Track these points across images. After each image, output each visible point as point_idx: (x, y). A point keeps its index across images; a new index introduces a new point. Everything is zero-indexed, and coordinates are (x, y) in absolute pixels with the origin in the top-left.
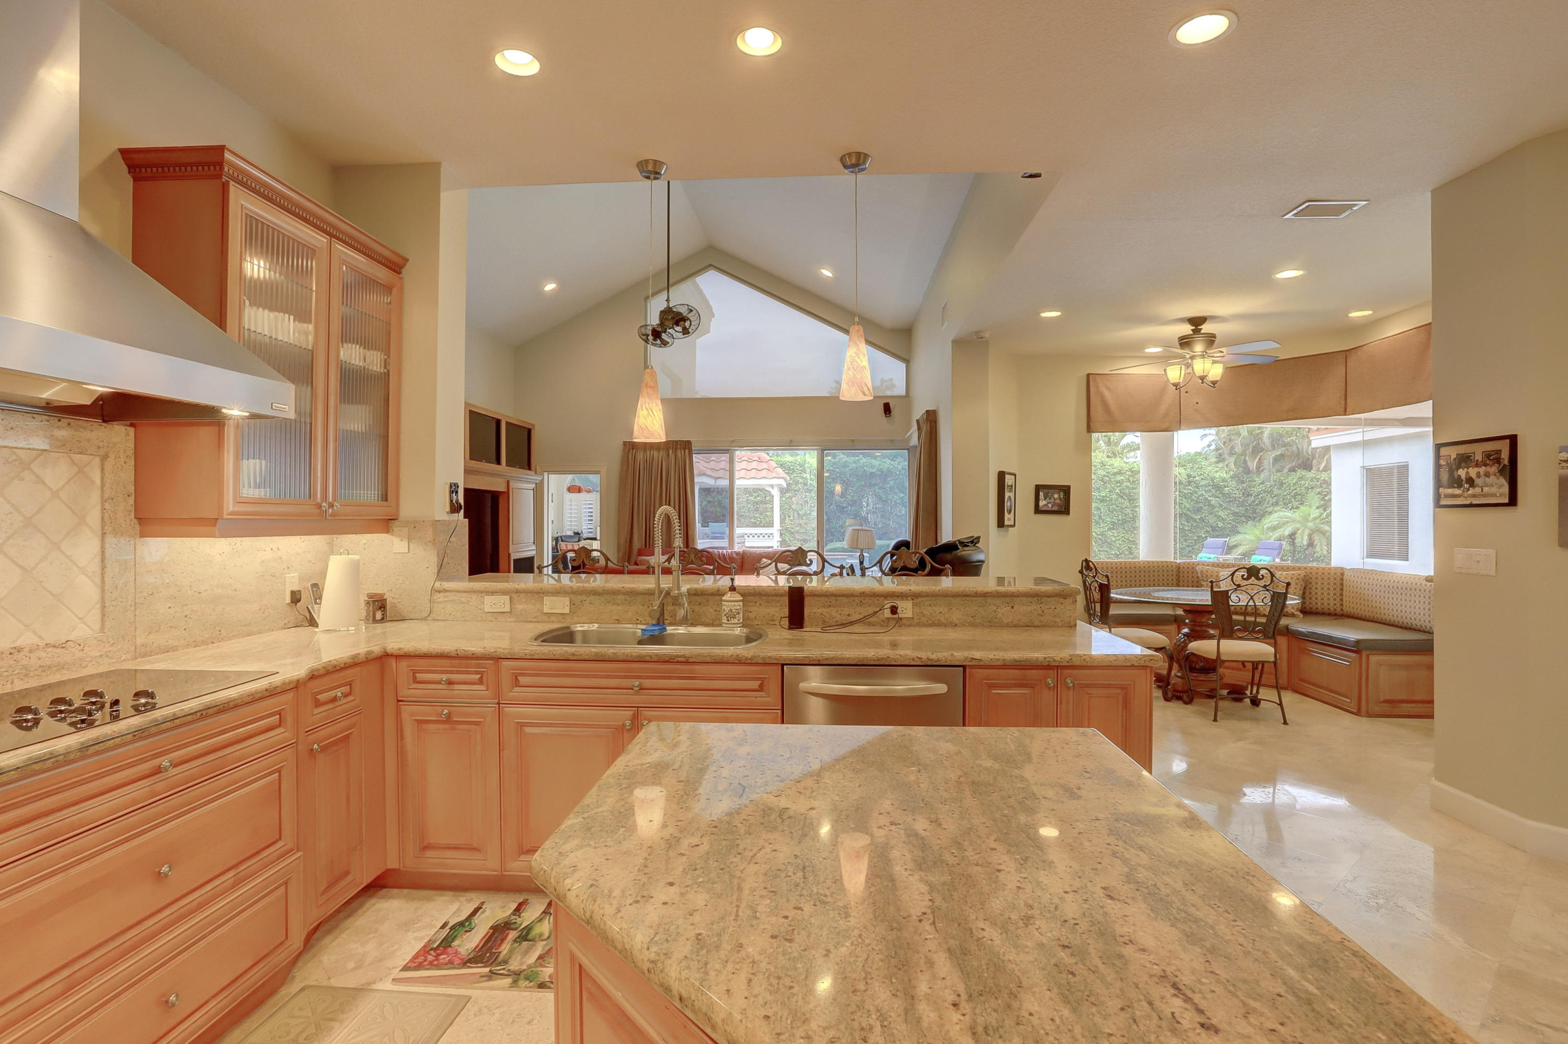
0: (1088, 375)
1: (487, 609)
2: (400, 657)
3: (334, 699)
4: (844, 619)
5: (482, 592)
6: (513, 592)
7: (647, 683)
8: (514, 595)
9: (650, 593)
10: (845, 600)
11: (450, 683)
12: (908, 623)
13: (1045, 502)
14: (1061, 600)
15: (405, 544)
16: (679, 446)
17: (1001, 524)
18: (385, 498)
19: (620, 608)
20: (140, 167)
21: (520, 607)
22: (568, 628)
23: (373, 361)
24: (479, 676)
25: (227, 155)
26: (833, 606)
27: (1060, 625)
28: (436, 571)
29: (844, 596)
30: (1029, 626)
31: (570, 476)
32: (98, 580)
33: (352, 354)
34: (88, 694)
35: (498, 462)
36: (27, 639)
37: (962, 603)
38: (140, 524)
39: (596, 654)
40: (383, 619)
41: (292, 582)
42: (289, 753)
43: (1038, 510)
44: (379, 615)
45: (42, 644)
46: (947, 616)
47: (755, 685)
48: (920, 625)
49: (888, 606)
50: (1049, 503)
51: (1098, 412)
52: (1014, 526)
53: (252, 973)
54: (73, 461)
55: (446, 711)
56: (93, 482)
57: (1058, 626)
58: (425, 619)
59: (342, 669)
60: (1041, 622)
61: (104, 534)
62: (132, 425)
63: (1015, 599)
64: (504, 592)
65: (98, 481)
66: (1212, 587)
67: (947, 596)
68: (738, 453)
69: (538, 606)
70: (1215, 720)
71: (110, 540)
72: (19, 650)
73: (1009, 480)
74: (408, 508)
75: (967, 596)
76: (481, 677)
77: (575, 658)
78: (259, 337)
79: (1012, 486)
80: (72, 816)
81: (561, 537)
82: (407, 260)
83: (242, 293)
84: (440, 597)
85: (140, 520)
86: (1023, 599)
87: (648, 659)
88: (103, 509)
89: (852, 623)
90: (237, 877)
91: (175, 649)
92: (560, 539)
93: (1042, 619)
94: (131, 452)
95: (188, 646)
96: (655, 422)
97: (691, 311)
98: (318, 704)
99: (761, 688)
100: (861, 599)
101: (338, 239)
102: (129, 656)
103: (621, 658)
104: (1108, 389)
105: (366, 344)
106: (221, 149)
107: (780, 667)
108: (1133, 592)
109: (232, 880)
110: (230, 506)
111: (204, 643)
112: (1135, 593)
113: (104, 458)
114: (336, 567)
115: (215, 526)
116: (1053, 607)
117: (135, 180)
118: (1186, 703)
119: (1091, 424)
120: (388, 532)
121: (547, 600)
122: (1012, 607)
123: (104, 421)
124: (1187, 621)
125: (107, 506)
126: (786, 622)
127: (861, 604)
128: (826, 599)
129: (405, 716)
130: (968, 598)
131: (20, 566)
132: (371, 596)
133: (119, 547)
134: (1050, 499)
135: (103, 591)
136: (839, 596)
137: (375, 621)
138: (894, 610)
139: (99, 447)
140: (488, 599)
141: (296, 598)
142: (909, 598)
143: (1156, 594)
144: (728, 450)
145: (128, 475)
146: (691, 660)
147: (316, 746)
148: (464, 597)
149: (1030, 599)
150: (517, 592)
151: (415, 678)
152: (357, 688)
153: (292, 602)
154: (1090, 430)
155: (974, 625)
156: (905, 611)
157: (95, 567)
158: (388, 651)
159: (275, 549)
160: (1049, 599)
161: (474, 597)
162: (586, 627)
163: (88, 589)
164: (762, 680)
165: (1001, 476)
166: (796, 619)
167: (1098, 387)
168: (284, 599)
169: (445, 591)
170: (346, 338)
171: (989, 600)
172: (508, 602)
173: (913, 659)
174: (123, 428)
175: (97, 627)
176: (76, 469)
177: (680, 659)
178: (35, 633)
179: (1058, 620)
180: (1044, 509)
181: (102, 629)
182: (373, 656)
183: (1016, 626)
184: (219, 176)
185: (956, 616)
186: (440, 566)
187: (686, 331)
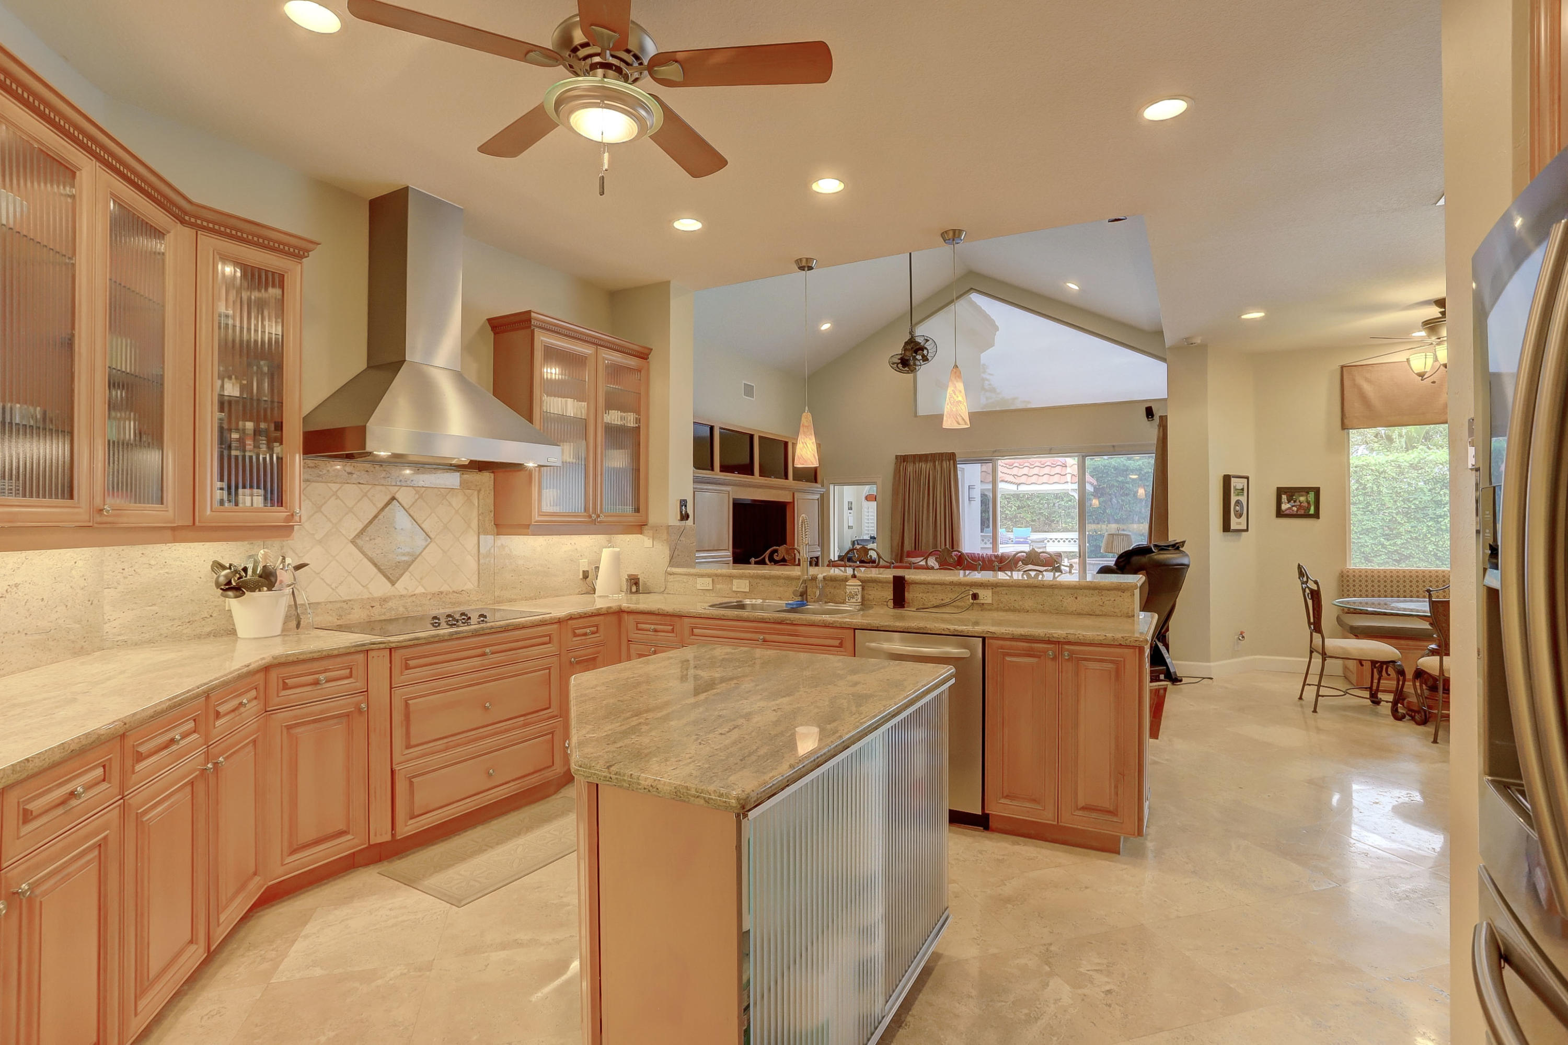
0: (1342, 367)
1: (699, 587)
2: (631, 613)
3: (585, 634)
4: (938, 602)
5: (696, 575)
6: (714, 576)
7: (768, 637)
8: (715, 578)
9: (798, 578)
10: (939, 587)
11: (656, 631)
12: (989, 608)
13: (1288, 506)
14: (1120, 593)
15: (651, 541)
16: (944, 458)
17: (1226, 527)
18: (637, 510)
19: (781, 589)
20: (496, 327)
21: (718, 586)
22: (741, 601)
23: (630, 420)
24: (672, 627)
25: (533, 315)
26: (931, 593)
27: (1119, 615)
28: (669, 561)
29: (937, 584)
30: (1090, 614)
31: (867, 486)
32: (477, 559)
33: (614, 417)
34: (463, 614)
35: (786, 477)
36: (445, 588)
37: (1033, 593)
38: (497, 528)
39: (737, 616)
40: (637, 591)
41: (584, 565)
42: (555, 659)
43: (1280, 514)
44: (634, 589)
45: (451, 591)
46: (1021, 603)
47: (837, 643)
48: (997, 609)
49: (971, 593)
50: (1293, 506)
51: (1355, 405)
52: (1247, 530)
53: (533, 777)
54: (465, 494)
55: (653, 649)
56: (474, 505)
57: (1117, 616)
58: (662, 592)
59: (590, 616)
60: (1103, 611)
61: (479, 533)
62: (493, 472)
63: (1078, 591)
64: (709, 576)
65: (477, 504)
66: (1430, 596)
67: (1019, 587)
68: (1001, 463)
69: (730, 586)
70: (1435, 741)
71: (482, 537)
72: (442, 593)
73: (1236, 483)
74: (653, 519)
75: (1036, 587)
76: (673, 628)
77: (725, 618)
78: (552, 415)
79: (1243, 489)
80: (447, 667)
81: (857, 540)
82: (652, 349)
83: (542, 392)
84: (671, 578)
85: (497, 525)
86: (1085, 591)
87: (767, 620)
88: (479, 519)
89: (944, 605)
90: (526, 721)
91: (515, 600)
92: (856, 542)
93: (1103, 609)
94: (492, 487)
95: (522, 599)
96: (809, 453)
97: (927, 341)
98: (575, 635)
99: (841, 646)
100: (952, 587)
101: (602, 346)
102: (491, 602)
103: (752, 619)
104: (1368, 381)
105: (623, 408)
106: (529, 312)
107: (853, 631)
108: (1376, 603)
109: (522, 722)
110: (536, 517)
111: (531, 598)
112: (1379, 604)
113: (479, 491)
114: (606, 555)
115: (529, 529)
116: (1113, 599)
117: (495, 334)
118: (1418, 724)
119: (1345, 421)
120: (641, 534)
121: (735, 582)
122: (1076, 598)
123: (480, 471)
124: (1435, 636)
125: (480, 517)
126: (891, 604)
127: (952, 591)
128: (925, 586)
129: (632, 651)
130: (1037, 589)
131: (442, 550)
132: (629, 576)
133: (488, 540)
134: (1295, 502)
135: (479, 564)
136: (934, 584)
137: (631, 592)
138: (975, 596)
139: (476, 486)
140: (699, 580)
141: (586, 575)
142: (989, 588)
143: (1394, 605)
144: (991, 460)
145: (490, 500)
146: (794, 623)
147: (573, 660)
148: (685, 578)
149: (1091, 592)
150: (716, 575)
151: (637, 626)
152: (601, 629)
153: (584, 578)
154: (1344, 427)
155: (1043, 612)
156: (986, 598)
157: (475, 551)
158: (622, 608)
159: (573, 544)
160: (1109, 592)
161: (691, 578)
162: (754, 601)
163: (472, 563)
164: (841, 639)
165: (1227, 480)
166: (899, 600)
167: (1354, 380)
168: (579, 576)
169: (673, 574)
170: (609, 406)
171: (1056, 591)
172: (711, 582)
173: (943, 630)
174: (488, 474)
175: (476, 584)
176: (466, 498)
177: (788, 622)
178: (448, 585)
179: (1117, 610)
180: (1287, 512)
181: (478, 586)
182: (612, 610)
183: (1079, 614)
184: (530, 327)
185: (1028, 603)
186: (672, 558)
187: (925, 359)
